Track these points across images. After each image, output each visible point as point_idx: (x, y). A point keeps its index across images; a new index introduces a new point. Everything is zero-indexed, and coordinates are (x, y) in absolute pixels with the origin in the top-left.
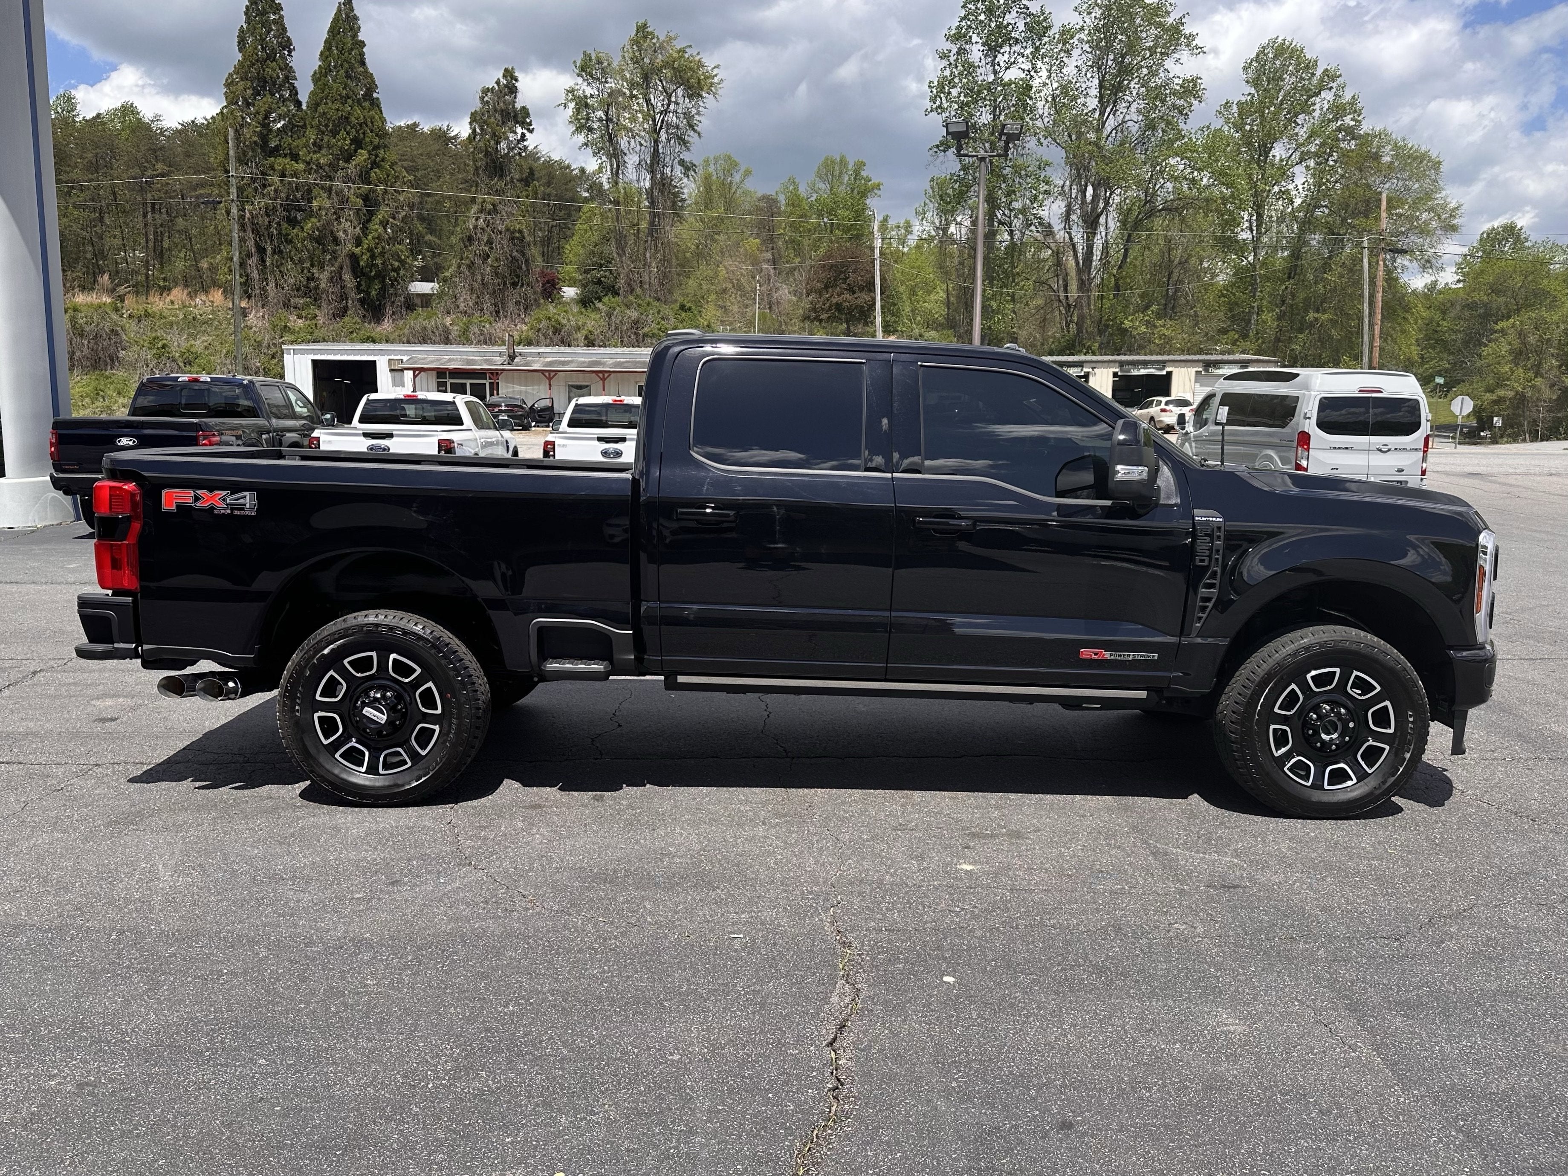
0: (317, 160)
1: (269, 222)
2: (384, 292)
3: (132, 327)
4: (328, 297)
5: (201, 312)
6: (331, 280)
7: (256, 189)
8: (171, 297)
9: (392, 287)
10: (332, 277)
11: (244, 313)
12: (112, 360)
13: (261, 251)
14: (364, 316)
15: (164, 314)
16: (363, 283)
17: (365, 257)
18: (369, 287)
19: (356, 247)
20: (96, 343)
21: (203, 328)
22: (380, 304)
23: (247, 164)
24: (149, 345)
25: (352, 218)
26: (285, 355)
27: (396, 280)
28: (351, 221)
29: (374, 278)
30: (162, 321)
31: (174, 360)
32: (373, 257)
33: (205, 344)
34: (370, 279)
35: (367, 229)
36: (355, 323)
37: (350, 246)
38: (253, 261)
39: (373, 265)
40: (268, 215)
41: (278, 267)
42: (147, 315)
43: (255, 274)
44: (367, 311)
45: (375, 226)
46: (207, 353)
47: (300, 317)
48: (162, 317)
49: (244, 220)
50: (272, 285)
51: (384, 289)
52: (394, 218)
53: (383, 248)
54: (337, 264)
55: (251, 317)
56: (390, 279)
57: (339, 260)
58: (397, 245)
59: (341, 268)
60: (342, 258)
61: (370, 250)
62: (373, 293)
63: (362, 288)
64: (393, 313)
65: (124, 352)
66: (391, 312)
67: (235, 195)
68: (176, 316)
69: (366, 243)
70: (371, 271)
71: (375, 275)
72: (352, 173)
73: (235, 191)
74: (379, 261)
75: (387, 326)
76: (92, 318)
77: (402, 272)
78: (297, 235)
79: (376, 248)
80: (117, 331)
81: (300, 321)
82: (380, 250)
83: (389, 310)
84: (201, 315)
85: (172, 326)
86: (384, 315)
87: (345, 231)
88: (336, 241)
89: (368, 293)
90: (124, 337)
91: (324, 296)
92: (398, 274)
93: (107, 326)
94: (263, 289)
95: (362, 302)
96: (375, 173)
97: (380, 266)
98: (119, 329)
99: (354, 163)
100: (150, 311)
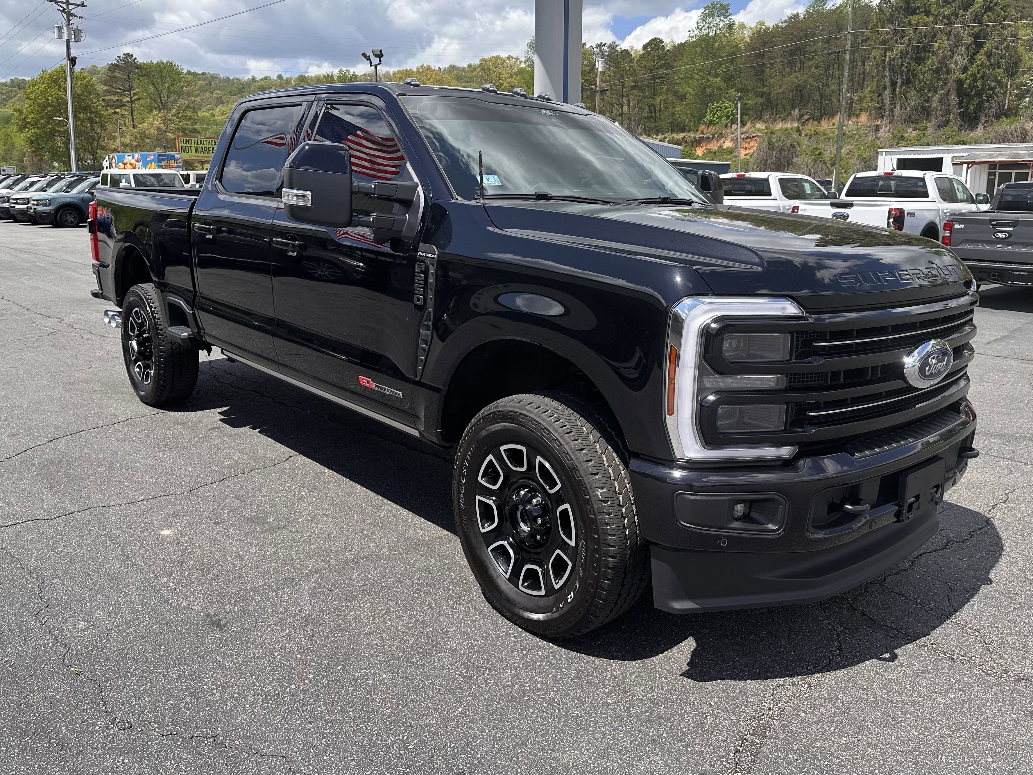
0: (944, 12)
1: (902, 62)
2: (981, 107)
3: (805, 142)
4: (936, 113)
5: (849, 129)
6: (940, 100)
7: (896, 41)
8: (834, 121)
9: (987, 102)
10: (942, 98)
11: (877, 128)
12: (788, 164)
13: (894, 84)
14: (961, 126)
15: (826, 133)
16: (964, 100)
17: (968, 81)
18: (969, 103)
19: (963, 74)
20: (780, 154)
21: (849, 141)
22: (976, 116)
23: (892, 23)
24: (810, 154)
25: (963, 53)
26: (879, 156)
27: (991, 96)
28: (962, 55)
29: (974, 96)
30: (824, 137)
31: (825, 163)
32: (975, 80)
33: (848, 151)
34: (971, 98)
35: (974, 59)
36: (953, 131)
37: (958, 74)
38: (887, 92)
39: (974, 86)
40: (901, 58)
41: (904, 94)
42: (816, 133)
43: (887, 101)
44: (965, 122)
45: (981, 57)
46: (847, 157)
47: (915, 129)
48: (825, 134)
49: (884, 63)
50: (898, 107)
51: (980, 104)
52: (997, 49)
53: (984, 73)
54: (946, 89)
55: (881, 131)
56: (986, 96)
57: (949, 85)
58: (996, 69)
59: (949, 91)
60: (951, 84)
61: (973, 75)
62: (972, 108)
63: (963, 104)
64: (986, 122)
65: (796, 159)
66: (983, 121)
67: (850, 46)
68: (833, 133)
69: (971, 70)
70: (971, 92)
71: (974, 94)
72: (968, 18)
73: (849, 43)
74: (979, 83)
75: (979, 131)
76: (780, 137)
77: (997, 90)
78: (921, 70)
79: (978, 73)
80: (794, 145)
81: (915, 132)
82: (981, 73)
83: (983, 119)
84: (849, 132)
85: (829, 140)
86: (978, 124)
87: (956, 63)
88: (948, 72)
89: (967, 108)
90: (798, 148)
91: (934, 113)
92: (994, 91)
93: (789, 142)
94: (892, 111)
95: (962, 115)
96: (988, 16)
97: (980, 86)
98: (795, 144)
99: (971, 10)
100: (817, 131)
